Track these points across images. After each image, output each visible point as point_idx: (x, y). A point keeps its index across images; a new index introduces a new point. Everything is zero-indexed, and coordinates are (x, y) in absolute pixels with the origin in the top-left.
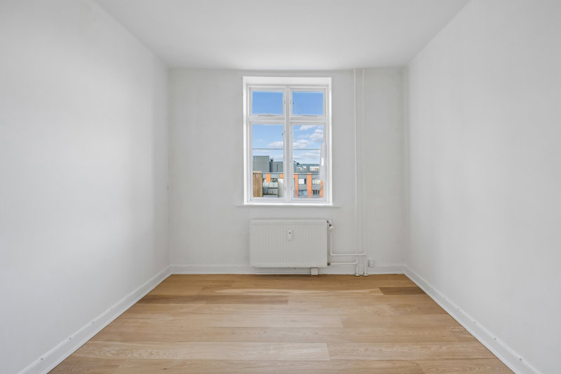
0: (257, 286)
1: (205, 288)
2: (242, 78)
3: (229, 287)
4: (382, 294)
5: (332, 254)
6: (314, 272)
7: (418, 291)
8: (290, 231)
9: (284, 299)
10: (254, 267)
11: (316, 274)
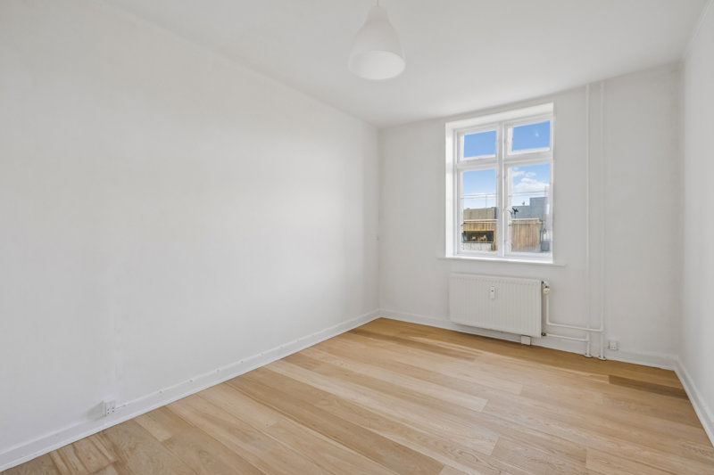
0: (451, 341)
1: (403, 333)
2: (444, 126)
3: (425, 336)
4: (608, 383)
5: (548, 323)
6: (526, 341)
7: (682, 395)
8: (493, 288)
9: (472, 357)
10: (453, 322)
11: (529, 344)
